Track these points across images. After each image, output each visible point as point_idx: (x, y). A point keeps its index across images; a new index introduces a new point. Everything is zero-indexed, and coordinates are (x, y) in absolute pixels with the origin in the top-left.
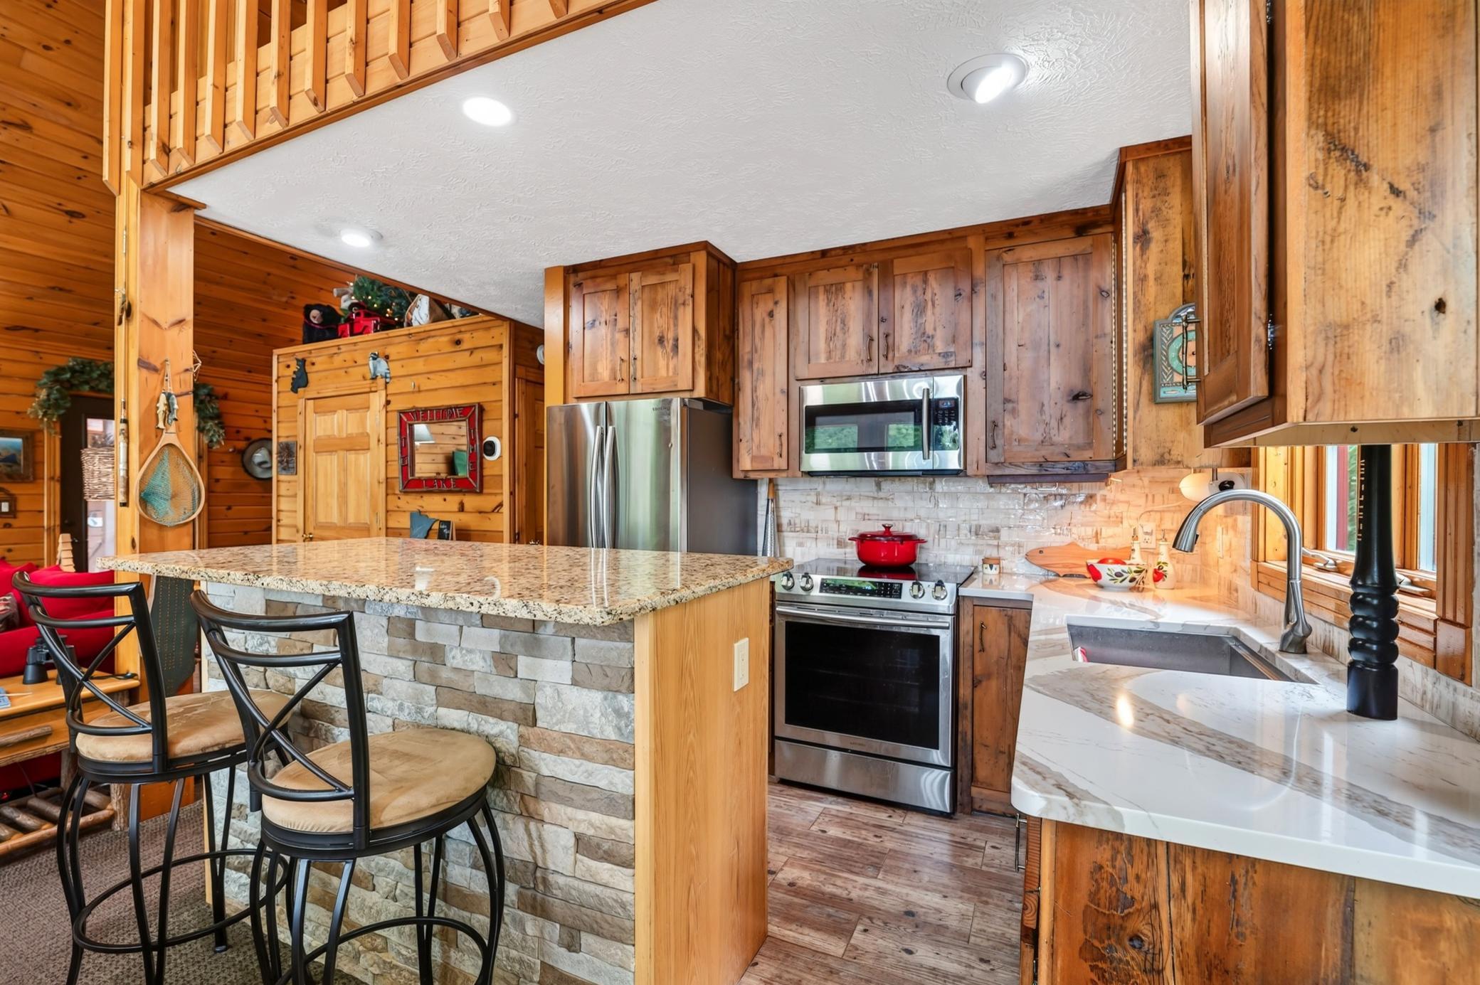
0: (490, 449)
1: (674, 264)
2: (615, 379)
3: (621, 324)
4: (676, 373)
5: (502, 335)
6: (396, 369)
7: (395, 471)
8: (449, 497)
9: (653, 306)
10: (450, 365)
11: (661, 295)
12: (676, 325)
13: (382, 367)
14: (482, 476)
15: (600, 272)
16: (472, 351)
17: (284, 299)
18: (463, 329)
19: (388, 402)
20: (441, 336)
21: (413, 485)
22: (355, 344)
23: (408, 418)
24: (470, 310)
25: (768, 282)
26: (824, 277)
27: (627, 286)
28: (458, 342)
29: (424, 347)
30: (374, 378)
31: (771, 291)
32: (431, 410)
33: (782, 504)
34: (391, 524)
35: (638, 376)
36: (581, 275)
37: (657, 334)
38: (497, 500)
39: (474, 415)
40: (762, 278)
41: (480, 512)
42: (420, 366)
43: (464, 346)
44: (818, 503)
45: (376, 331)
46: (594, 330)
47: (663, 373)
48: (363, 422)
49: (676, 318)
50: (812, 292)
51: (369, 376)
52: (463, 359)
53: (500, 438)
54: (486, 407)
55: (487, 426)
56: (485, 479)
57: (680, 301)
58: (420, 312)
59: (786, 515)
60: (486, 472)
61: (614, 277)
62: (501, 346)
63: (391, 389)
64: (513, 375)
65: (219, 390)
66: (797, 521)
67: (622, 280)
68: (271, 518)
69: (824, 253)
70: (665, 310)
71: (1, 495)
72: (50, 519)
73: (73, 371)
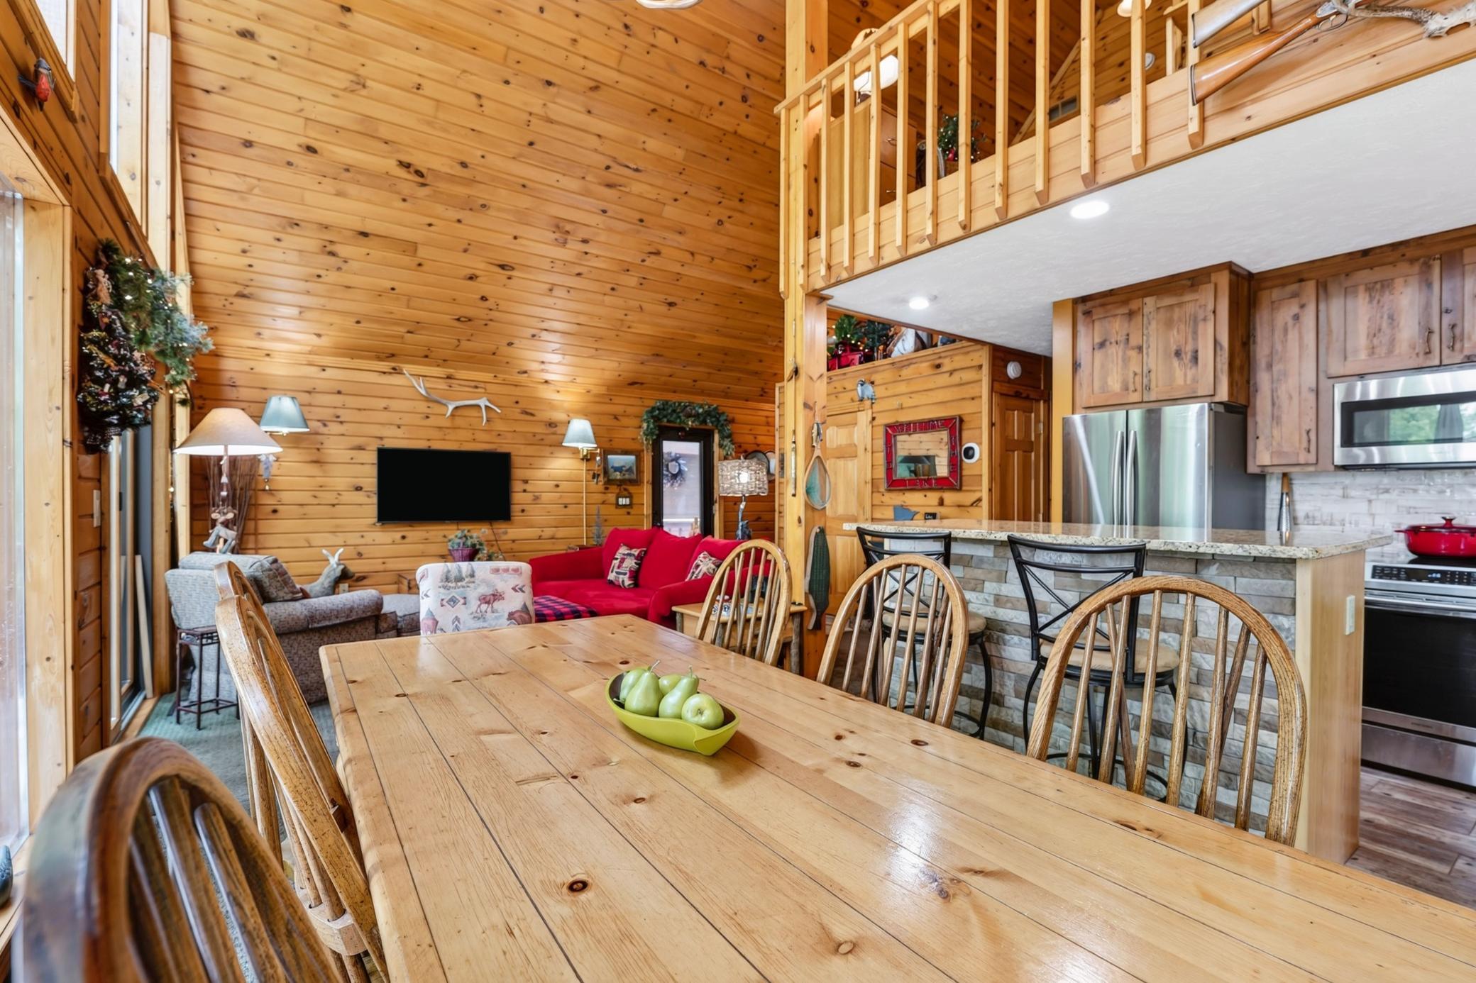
0: (969, 453)
1: (1192, 285)
2: (1127, 389)
3: (1135, 341)
4: (1195, 380)
5: (983, 357)
6: (880, 391)
7: (881, 473)
8: (929, 494)
9: (1169, 324)
10: (932, 386)
11: (1177, 313)
12: (1195, 339)
13: (869, 390)
14: (961, 476)
15: (1110, 299)
16: (951, 373)
17: (775, 344)
18: (943, 355)
19: (874, 419)
20: (921, 362)
21: (895, 484)
22: (844, 374)
23: (893, 431)
24: (951, 339)
25: (1294, 287)
26: (1365, 276)
27: (1140, 309)
28: (938, 366)
29: (906, 372)
30: (862, 400)
31: (1295, 295)
32: (915, 423)
33: (1297, 496)
34: (875, 516)
35: (1153, 385)
36: (1089, 304)
37: (1174, 348)
38: (977, 496)
39: (954, 426)
40: (1284, 285)
41: (959, 506)
42: (902, 388)
43: (943, 369)
44: (1344, 496)
45: (861, 363)
46: (1103, 350)
47: (1180, 381)
48: (851, 435)
49: (1195, 333)
50: (1349, 292)
51: (857, 398)
52: (944, 379)
53: (980, 444)
54: (965, 418)
55: (965, 434)
56: (964, 478)
57: (1201, 316)
58: (905, 345)
59: (1302, 508)
60: (965, 473)
61: (1125, 302)
62: (980, 367)
63: (876, 407)
64: (992, 390)
65: (731, 416)
66: (1317, 514)
67: (1134, 305)
68: (774, 511)
69: (1365, 253)
70: (1182, 327)
71: (626, 493)
72: (647, 509)
73: (658, 408)
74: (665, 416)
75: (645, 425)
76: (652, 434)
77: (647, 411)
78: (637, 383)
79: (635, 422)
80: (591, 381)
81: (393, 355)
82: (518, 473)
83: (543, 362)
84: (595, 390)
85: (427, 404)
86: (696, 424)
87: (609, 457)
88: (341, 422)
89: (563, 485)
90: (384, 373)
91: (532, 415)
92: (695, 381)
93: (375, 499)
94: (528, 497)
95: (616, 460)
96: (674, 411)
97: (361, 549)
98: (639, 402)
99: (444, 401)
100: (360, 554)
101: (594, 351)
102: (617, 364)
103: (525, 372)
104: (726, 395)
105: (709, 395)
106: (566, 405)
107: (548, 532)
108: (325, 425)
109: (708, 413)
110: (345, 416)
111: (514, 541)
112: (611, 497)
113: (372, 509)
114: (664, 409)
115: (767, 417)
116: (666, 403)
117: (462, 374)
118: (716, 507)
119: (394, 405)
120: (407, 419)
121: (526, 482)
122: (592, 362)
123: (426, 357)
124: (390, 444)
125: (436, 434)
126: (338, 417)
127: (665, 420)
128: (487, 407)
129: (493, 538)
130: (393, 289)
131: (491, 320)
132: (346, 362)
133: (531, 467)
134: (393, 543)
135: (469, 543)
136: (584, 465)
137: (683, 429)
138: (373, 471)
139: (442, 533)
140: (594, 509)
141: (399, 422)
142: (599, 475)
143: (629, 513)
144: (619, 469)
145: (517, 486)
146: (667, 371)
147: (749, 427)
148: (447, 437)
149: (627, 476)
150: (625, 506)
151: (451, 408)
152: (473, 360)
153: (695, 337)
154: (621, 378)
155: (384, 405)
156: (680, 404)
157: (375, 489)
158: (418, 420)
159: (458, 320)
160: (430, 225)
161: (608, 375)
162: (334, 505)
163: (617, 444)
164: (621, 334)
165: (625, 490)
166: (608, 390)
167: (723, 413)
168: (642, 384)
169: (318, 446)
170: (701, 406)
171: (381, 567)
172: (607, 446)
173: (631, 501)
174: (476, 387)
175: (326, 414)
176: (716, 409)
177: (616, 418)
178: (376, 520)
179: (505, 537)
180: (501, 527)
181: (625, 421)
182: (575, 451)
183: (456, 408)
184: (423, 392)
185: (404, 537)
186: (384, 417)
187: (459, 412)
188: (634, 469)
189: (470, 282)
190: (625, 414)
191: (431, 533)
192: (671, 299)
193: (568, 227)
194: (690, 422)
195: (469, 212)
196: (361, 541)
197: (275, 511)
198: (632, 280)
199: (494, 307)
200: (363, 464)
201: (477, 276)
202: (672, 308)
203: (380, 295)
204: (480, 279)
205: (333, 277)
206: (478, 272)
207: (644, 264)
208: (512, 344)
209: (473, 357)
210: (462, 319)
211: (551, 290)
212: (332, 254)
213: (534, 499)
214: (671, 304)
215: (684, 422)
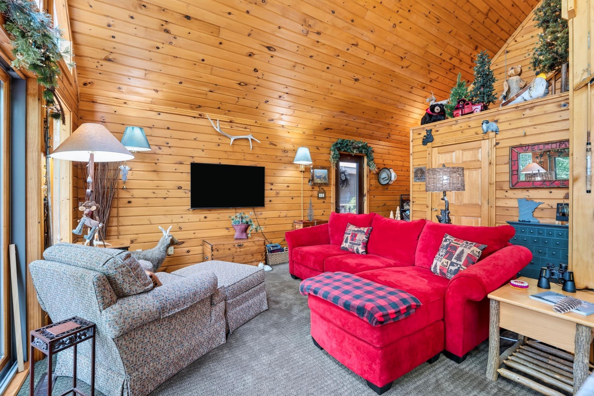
42: (526, 122)
63: (500, 137)
71: (322, 191)
72: (333, 200)
73: (340, 144)
74: (343, 148)
75: (332, 153)
77: (333, 145)
78: (329, 129)
79: (329, 151)
80: (306, 127)
81: (200, 106)
82: (268, 179)
83: (281, 114)
84: (307, 132)
85: (218, 137)
86: (358, 153)
87: (316, 170)
88: (169, 147)
89: (292, 187)
90: (194, 117)
91: (275, 145)
92: (358, 128)
93: (189, 194)
94: (273, 193)
95: (318, 172)
96: (347, 145)
97: (181, 225)
98: (328, 139)
99: (229, 136)
100: (180, 228)
101: (310, 108)
102: (321, 116)
103: (272, 120)
104: (371, 137)
105: (364, 137)
106: (293, 140)
107: (283, 214)
108: (160, 148)
109: (363, 147)
110: (172, 143)
111: (265, 218)
112: (315, 193)
113: (188, 201)
114: (342, 144)
116: (343, 141)
118: (365, 199)
119: (200, 137)
120: (207, 146)
121: (272, 184)
122: (308, 115)
123: (219, 108)
124: (197, 160)
125: (225, 156)
126: (168, 143)
127: (343, 150)
128: (252, 139)
129: (255, 217)
130: (203, 60)
131: (258, 85)
132: (172, 109)
133: (274, 175)
134: (200, 221)
135: (244, 221)
136: (302, 175)
137: (351, 156)
138: (188, 177)
139: (229, 215)
140: (307, 200)
141: (203, 148)
142: (309, 181)
143: (324, 202)
144: (319, 177)
145: (267, 187)
146: (345, 122)
147: (381, 155)
148: (230, 157)
149: (323, 182)
150: (322, 198)
151: (232, 140)
152: (245, 112)
153: (363, 101)
154: (321, 126)
155: (194, 137)
156: (350, 142)
157: (189, 188)
158: (213, 147)
159: (240, 84)
160: (230, 13)
161: (316, 124)
162: (165, 198)
163: (319, 163)
164: (327, 98)
165: (323, 189)
166: (314, 132)
167: (370, 147)
168: (331, 129)
169: (156, 161)
170: (360, 143)
171: (193, 236)
172: (316, 164)
173: (325, 195)
174: (246, 128)
175: (160, 141)
176: (367, 145)
177: (318, 148)
178: (190, 207)
179: (261, 217)
180: (259, 210)
181: (322, 150)
182: (299, 166)
183: (235, 140)
184: (218, 130)
185: (205, 217)
186: (194, 144)
187: (238, 142)
188: (327, 177)
189: (249, 58)
190: (322, 146)
191: (221, 215)
192: (357, 77)
193: (311, 22)
194: (355, 152)
195: (254, 5)
196: (181, 220)
197: (129, 202)
198: (339, 62)
199: (261, 77)
200: (182, 173)
201: (254, 54)
202: (356, 82)
203: (195, 64)
204: (255, 56)
205: (166, 49)
206: (254, 52)
207: (348, 52)
208: (268, 102)
209: (245, 109)
210: (242, 84)
211: (294, 66)
212: (167, 31)
213: (276, 194)
214: (356, 80)
215: (351, 151)
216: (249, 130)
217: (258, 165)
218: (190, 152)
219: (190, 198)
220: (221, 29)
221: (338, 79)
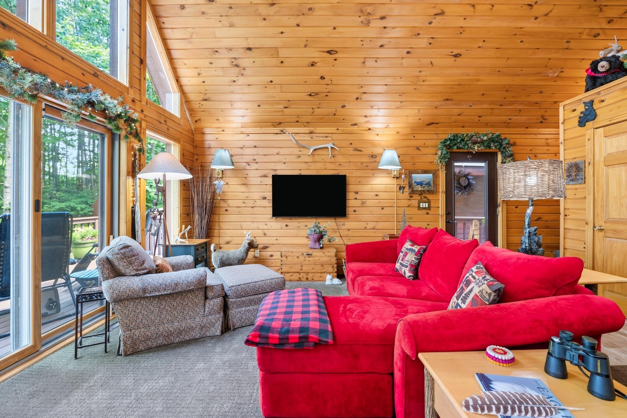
71: (425, 200)
72: (442, 210)
73: (450, 140)
74: (455, 145)
75: (439, 153)
76: (445, 158)
77: (441, 143)
78: (433, 123)
79: (433, 151)
80: (399, 125)
81: (280, 123)
82: (351, 188)
83: (366, 116)
84: (403, 131)
85: (298, 149)
86: (482, 149)
87: (413, 175)
88: (256, 163)
89: (382, 195)
90: (277, 134)
91: (361, 151)
92: (479, 117)
93: (271, 205)
94: (358, 203)
95: (418, 177)
96: (463, 140)
97: (265, 231)
98: (435, 136)
99: (308, 147)
100: (265, 234)
102: (417, 111)
103: (356, 124)
104: (507, 125)
105: (493, 126)
106: (383, 143)
107: (371, 225)
108: (249, 165)
109: (492, 140)
110: (258, 159)
111: (349, 230)
112: (415, 203)
113: (270, 210)
114: (454, 140)
115: (546, 139)
116: (456, 136)
117: (319, 130)
118: (500, 209)
119: (283, 151)
120: (289, 158)
121: (357, 193)
122: (398, 112)
123: (297, 122)
124: (278, 173)
125: (303, 166)
126: (255, 160)
127: (456, 147)
128: (332, 148)
129: (337, 228)
130: (271, 82)
131: (329, 92)
132: (258, 130)
133: (360, 183)
134: (282, 228)
135: (318, 230)
136: (395, 181)
137: (471, 153)
138: (270, 188)
139: (305, 224)
140: (401, 211)
141: (285, 161)
142: (404, 188)
143: (428, 213)
144: (421, 184)
145: (350, 196)
146: (456, 111)
147: (530, 148)
148: (310, 168)
149: (426, 188)
150: (425, 208)
151: (312, 150)
152: (324, 120)
154: (421, 121)
155: (277, 152)
156: (467, 135)
157: (271, 198)
158: (294, 158)
159: (310, 95)
160: (282, 33)
161: (411, 120)
162: (253, 207)
163: (418, 166)
165: (425, 197)
166: (412, 130)
167: (505, 139)
168: (437, 123)
169: (246, 176)
170: (486, 135)
171: (276, 242)
172: (412, 168)
173: (429, 205)
174: (327, 137)
175: (248, 159)
176: (498, 136)
177: (418, 149)
178: (272, 215)
179: (343, 227)
180: (340, 221)
181: (424, 150)
182: (388, 172)
183: (315, 150)
184: (295, 142)
185: (287, 226)
186: (276, 158)
187: (317, 152)
188: (432, 183)
189: (312, 68)
190: (425, 146)
191: (301, 224)
192: (456, 52)
193: (369, 9)
194: (476, 148)
195: (302, 17)
196: (266, 227)
197: (226, 210)
198: (423, 42)
199: (329, 83)
200: (266, 185)
201: (316, 63)
202: (457, 59)
203: (266, 87)
204: (317, 65)
205: (241, 80)
206: (315, 60)
207: (432, 25)
208: (345, 106)
209: (322, 118)
210: (313, 94)
211: (364, 63)
212: (237, 66)
213: (362, 204)
214: (456, 56)
215: (471, 148)
216: (330, 139)
217: (341, 174)
218: (273, 166)
219: (272, 208)
220: (279, 49)
221: (428, 61)
